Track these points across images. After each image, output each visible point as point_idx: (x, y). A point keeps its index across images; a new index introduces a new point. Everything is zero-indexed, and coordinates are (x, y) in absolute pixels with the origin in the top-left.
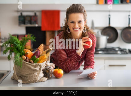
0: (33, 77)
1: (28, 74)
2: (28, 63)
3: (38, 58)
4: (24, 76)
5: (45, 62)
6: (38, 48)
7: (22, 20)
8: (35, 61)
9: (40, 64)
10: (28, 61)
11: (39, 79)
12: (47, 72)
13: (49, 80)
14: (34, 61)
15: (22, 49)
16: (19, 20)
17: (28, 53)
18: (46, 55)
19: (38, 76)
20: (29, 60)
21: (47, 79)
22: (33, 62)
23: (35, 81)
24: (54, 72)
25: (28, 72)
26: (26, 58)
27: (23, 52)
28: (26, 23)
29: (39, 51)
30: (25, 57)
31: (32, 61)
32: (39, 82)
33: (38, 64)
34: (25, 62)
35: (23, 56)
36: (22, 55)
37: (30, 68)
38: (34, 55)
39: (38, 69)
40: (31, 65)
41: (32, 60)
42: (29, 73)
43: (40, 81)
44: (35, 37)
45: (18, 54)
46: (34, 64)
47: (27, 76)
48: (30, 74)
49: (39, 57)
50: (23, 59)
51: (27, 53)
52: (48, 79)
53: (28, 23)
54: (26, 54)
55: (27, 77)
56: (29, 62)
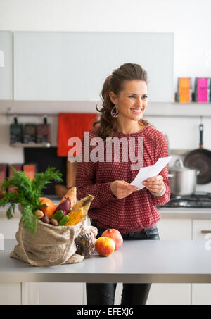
0: (56, 253)
1: (47, 248)
2: (47, 225)
3: (67, 216)
4: (39, 251)
5: (80, 224)
6: (67, 196)
7: (18, 133)
8: (61, 221)
9: (71, 227)
10: (48, 220)
11: (67, 258)
12: (84, 243)
13: (88, 261)
14: (58, 221)
15: (35, 196)
16: (11, 133)
17: (47, 205)
18: (82, 209)
19: (68, 251)
20: (50, 219)
21: (83, 257)
22: (57, 224)
23: (60, 262)
24: (97, 244)
25: (47, 243)
26: (44, 216)
27: (37, 203)
28: (25, 141)
29: (68, 202)
30: (42, 212)
31: (55, 221)
32: (68, 263)
33: (68, 228)
34: (43, 223)
35: (39, 211)
36: (36, 209)
37: (52, 236)
38: (59, 208)
39: (66, 236)
40: (54, 229)
41: (56, 219)
42: (48, 245)
43: (70, 261)
44: (60, 174)
45: (29, 207)
46: (60, 227)
47: (44, 251)
48: (50, 247)
49: (68, 212)
50: (38, 216)
51: (45, 206)
52: (85, 258)
53: (29, 141)
54: (43, 208)
55: (44, 253)
56: (50, 223)
